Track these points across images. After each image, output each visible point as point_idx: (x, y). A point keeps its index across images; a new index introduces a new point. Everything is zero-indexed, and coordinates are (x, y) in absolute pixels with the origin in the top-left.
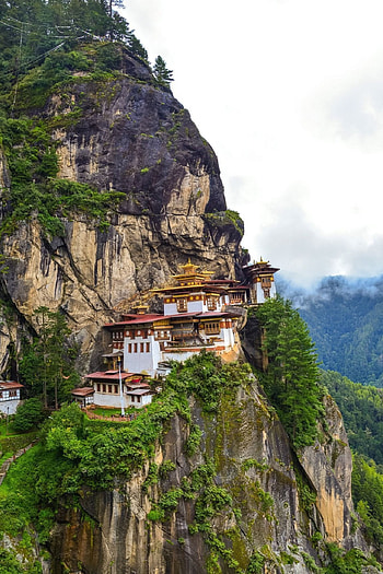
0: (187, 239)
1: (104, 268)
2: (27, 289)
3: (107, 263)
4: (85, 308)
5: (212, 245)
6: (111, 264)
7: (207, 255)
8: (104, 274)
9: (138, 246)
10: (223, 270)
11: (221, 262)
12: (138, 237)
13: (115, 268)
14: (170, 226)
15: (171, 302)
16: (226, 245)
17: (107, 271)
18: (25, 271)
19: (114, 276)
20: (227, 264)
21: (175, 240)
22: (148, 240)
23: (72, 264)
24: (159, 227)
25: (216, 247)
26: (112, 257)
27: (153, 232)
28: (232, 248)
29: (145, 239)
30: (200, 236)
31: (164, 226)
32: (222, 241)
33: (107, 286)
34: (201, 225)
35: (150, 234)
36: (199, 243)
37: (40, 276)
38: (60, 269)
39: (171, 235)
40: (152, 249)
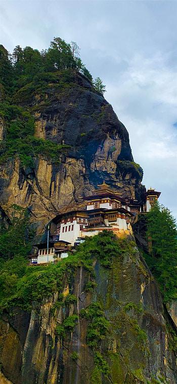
0: (106, 174)
1: (55, 187)
2: (8, 195)
3: (57, 184)
4: (42, 209)
5: (121, 179)
6: (60, 185)
7: (118, 185)
8: (55, 190)
9: (77, 176)
10: (128, 194)
11: (127, 189)
12: (77, 171)
13: (62, 187)
14: (96, 166)
15: (91, 204)
16: (130, 179)
17: (57, 189)
18: (8, 185)
19: (61, 191)
20: (130, 191)
21: (99, 174)
22: (82, 173)
23: (37, 184)
24: (89, 166)
25: (124, 179)
26: (61, 181)
27: (86, 168)
28: (133, 181)
29: (81, 172)
30: (114, 173)
31: (92, 165)
32: (127, 177)
33: (57, 197)
34: (114, 166)
35: (84, 169)
36: (113, 176)
37: (17, 189)
38: (30, 186)
39: (96, 171)
40: (85, 179)
